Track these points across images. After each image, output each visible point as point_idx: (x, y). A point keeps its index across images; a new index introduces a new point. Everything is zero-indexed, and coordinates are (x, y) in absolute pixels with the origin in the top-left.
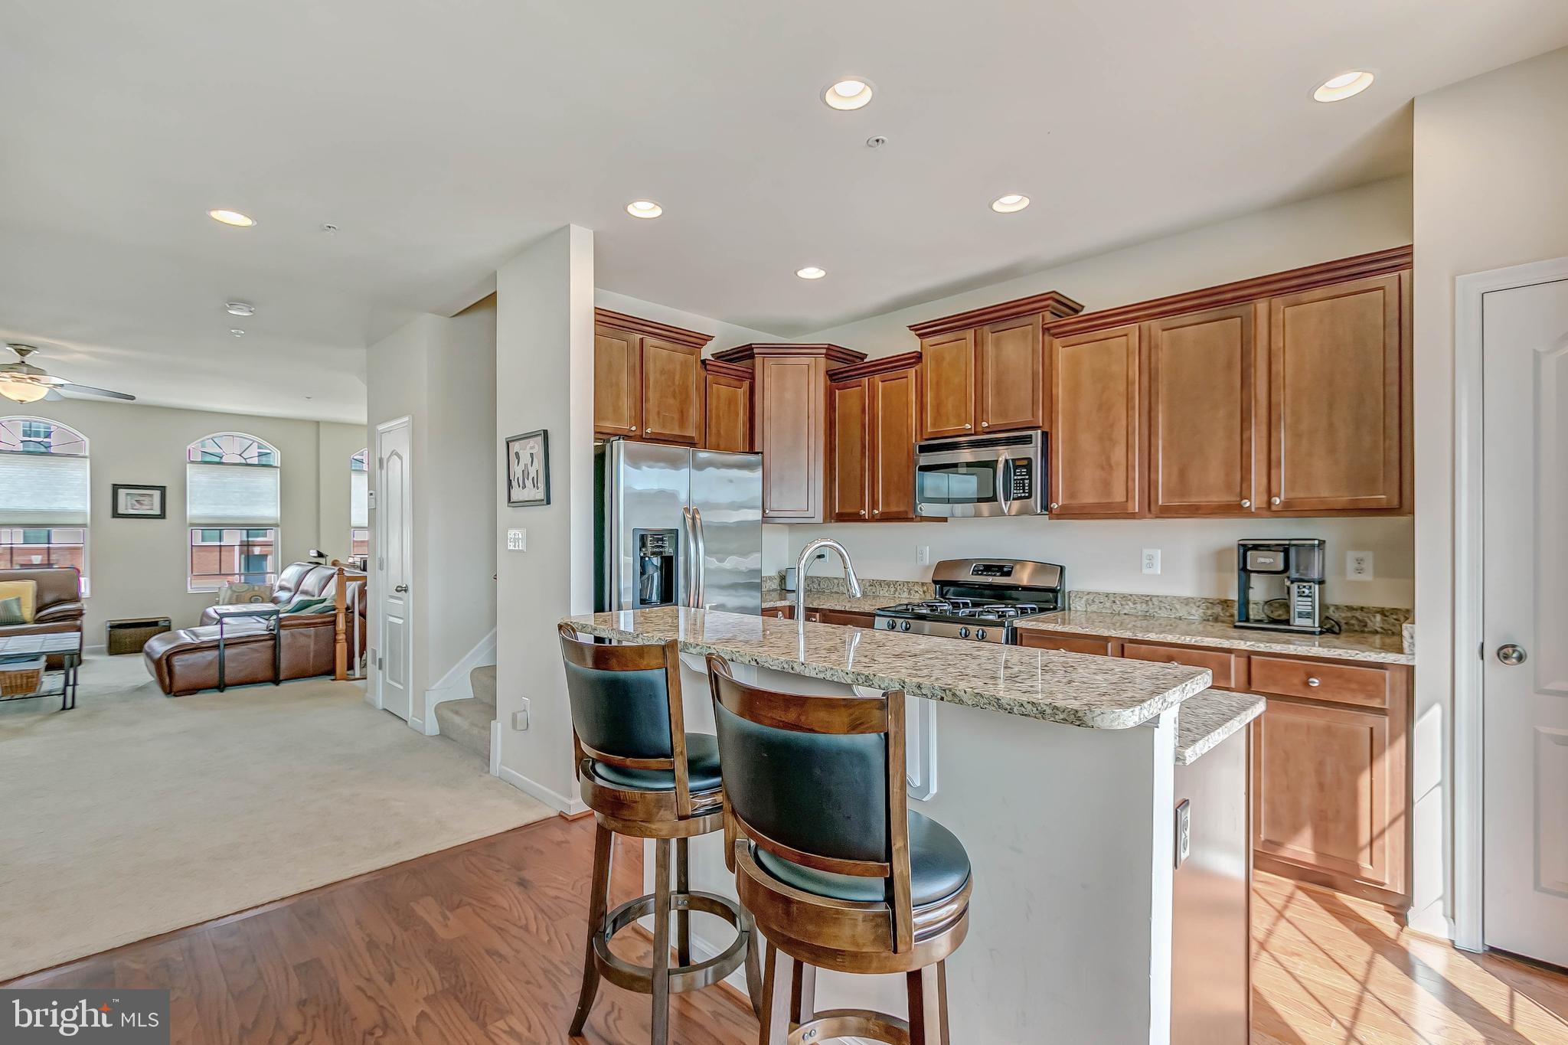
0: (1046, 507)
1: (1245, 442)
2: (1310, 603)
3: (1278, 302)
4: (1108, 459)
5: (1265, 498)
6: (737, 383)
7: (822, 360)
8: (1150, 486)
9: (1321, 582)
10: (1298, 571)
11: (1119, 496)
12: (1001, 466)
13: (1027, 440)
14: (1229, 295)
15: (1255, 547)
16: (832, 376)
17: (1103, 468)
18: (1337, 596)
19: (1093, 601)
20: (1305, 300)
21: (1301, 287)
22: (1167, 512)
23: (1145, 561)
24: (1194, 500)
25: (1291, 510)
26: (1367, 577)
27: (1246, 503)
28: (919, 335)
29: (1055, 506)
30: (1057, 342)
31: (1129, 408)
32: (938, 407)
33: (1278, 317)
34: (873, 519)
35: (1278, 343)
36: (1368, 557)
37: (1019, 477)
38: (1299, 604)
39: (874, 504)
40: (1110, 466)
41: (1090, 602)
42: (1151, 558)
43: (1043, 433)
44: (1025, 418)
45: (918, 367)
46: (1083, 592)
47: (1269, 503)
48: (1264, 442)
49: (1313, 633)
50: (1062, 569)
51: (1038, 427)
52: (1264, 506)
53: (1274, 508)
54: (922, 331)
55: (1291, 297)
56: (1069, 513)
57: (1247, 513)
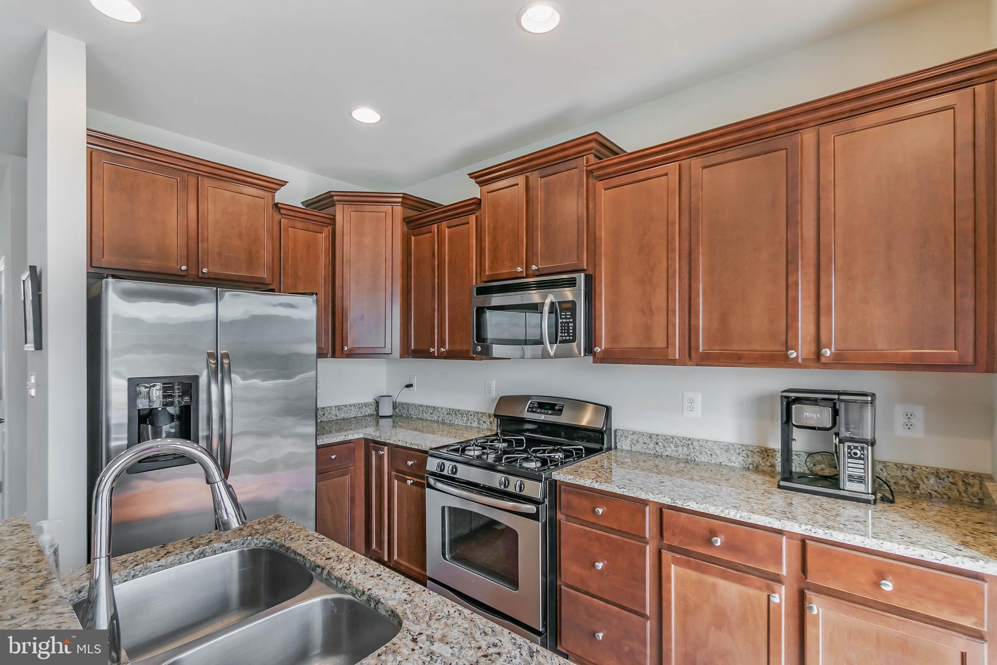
0: (589, 350)
1: (790, 287)
2: (862, 466)
3: (827, 130)
4: (649, 303)
5: (813, 348)
7: (398, 209)
8: (690, 331)
9: (873, 444)
10: (847, 429)
11: (660, 343)
12: (546, 309)
13: (572, 283)
14: (773, 127)
15: (797, 400)
17: (643, 312)
18: (885, 452)
19: (637, 441)
20: (858, 126)
21: (854, 114)
22: (707, 360)
23: (687, 404)
24: (736, 347)
25: (841, 361)
26: (919, 433)
27: (791, 354)
28: (478, 183)
29: (598, 349)
30: (600, 185)
31: (669, 250)
32: (495, 250)
33: (827, 148)
34: (441, 356)
35: (827, 175)
36: (919, 412)
37: (564, 320)
38: (850, 467)
39: (442, 343)
40: (651, 311)
41: (634, 442)
42: (691, 401)
43: (586, 276)
44: (569, 262)
45: (478, 213)
46: (628, 431)
47: (818, 355)
48: (812, 286)
49: (867, 502)
50: (608, 409)
51: (582, 271)
52: (812, 357)
53: (823, 360)
54: (482, 178)
55: (843, 125)
56: (610, 357)
57: (794, 364)
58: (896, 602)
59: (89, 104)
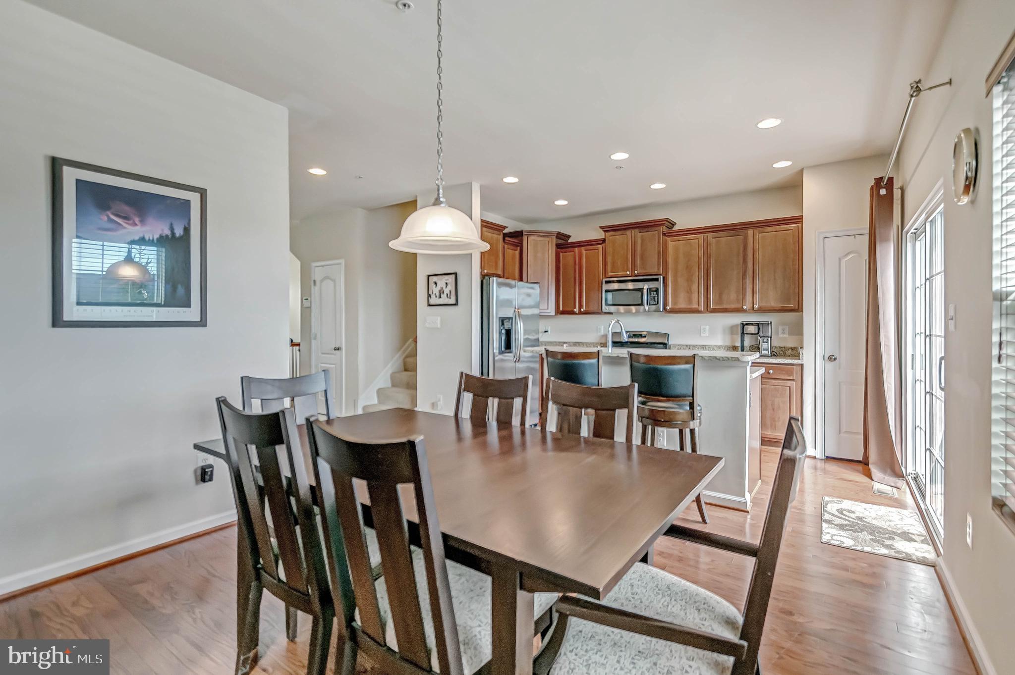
0: (664, 308)
1: (744, 284)
2: (767, 345)
3: (756, 231)
4: (690, 289)
5: (751, 306)
6: (515, 248)
7: (554, 238)
8: (707, 299)
9: (771, 337)
10: (763, 333)
11: (695, 306)
12: (645, 291)
13: (657, 280)
14: (739, 227)
15: (747, 324)
16: (558, 246)
17: (688, 293)
18: (776, 343)
20: (766, 231)
21: (764, 226)
22: (714, 311)
23: (702, 331)
24: (725, 306)
25: (761, 310)
26: (786, 336)
27: (744, 308)
28: (605, 231)
29: (668, 308)
30: (669, 239)
31: (699, 268)
32: (613, 263)
33: (756, 237)
34: (580, 313)
35: (756, 246)
36: (787, 328)
37: (653, 296)
38: (764, 346)
39: (581, 306)
40: (691, 292)
42: (704, 329)
43: (663, 278)
44: (655, 271)
45: (603, 245)
46: (676, 345)
47: (753, 307)
48: (751, 284)
49: (769, 356)
50: (668, 335)
51: (660, 275)
52: (751, 308)
53: (755, 309)
54: (606, 229)
55: (761, 229)
56: (673, 311)
57: (744, 311)
58: (774, 377)
59: (481, 209)
